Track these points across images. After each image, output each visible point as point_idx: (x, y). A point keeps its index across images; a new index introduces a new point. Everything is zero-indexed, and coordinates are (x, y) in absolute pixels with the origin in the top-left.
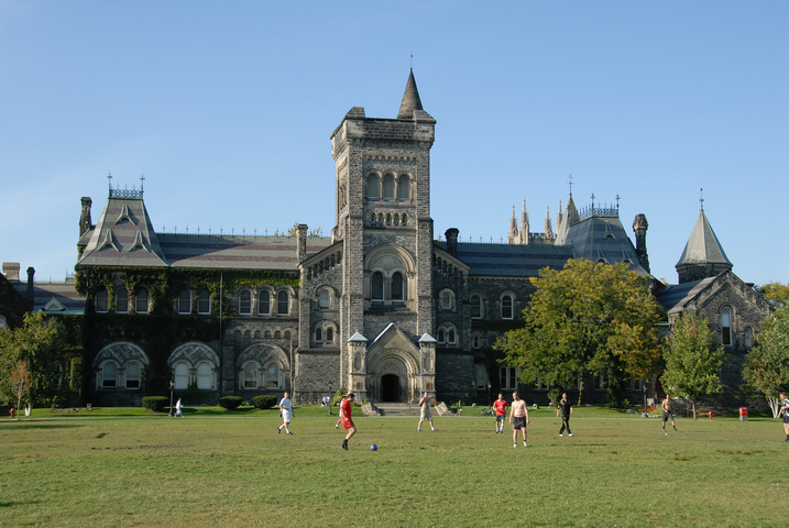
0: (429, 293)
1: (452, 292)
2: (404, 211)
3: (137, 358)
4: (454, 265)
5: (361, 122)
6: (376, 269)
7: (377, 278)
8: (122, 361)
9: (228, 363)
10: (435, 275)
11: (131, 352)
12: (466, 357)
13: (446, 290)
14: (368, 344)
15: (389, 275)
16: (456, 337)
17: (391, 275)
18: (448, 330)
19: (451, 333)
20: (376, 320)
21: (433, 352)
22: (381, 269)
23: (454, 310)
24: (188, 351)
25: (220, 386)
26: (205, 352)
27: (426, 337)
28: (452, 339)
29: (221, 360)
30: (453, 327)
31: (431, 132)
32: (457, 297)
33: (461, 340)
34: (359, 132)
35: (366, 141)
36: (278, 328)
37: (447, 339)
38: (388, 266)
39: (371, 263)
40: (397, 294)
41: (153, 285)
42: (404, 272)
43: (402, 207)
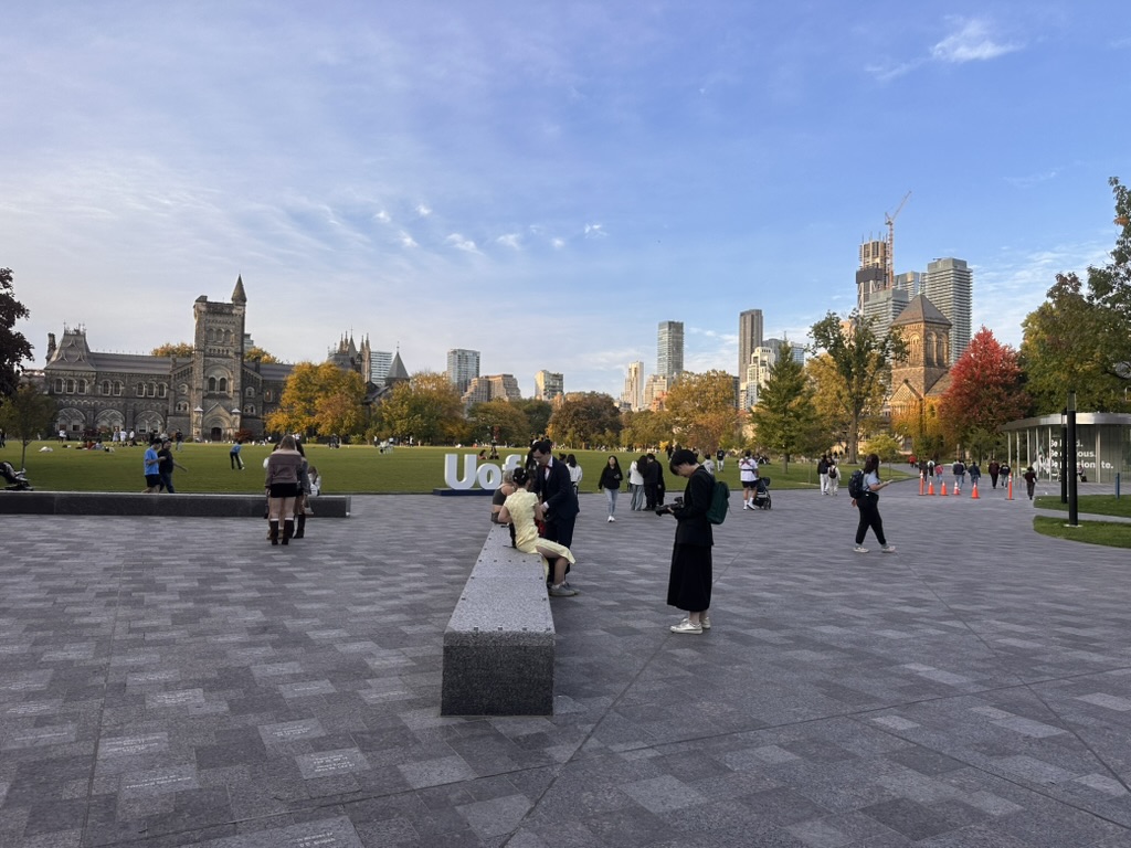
0: (239, 389)
1: (252, 389)
2: (227, 348)
3: (79, 416)
5: (204, 303)
6: (210, 376)
7: (212, 381)
8: (70, 417)
9: (131, 420)
10: (243, 380)
11: (75, 413)
12: (259, 420)
14: (204, 413)
16: (254, 411)
17: (219, 379)
18: (250, 407)
21: (239, 417)
23: (254, 398)
24: (108, 414)
26: (118, 414)
27: (236, 410)
28: (252, 411)
29: (127, 418)
30: (253, 405)
32: (255, 391)
33: (257, 412)
34: (203, 309)
35: (208, 313)
36: (158, 403)
37: (248, 412)
38: (218, 375)
39: (210, 373)
40: (222, 389)
41: (88, 380)
42: (226, 378)
43: (227, 346)
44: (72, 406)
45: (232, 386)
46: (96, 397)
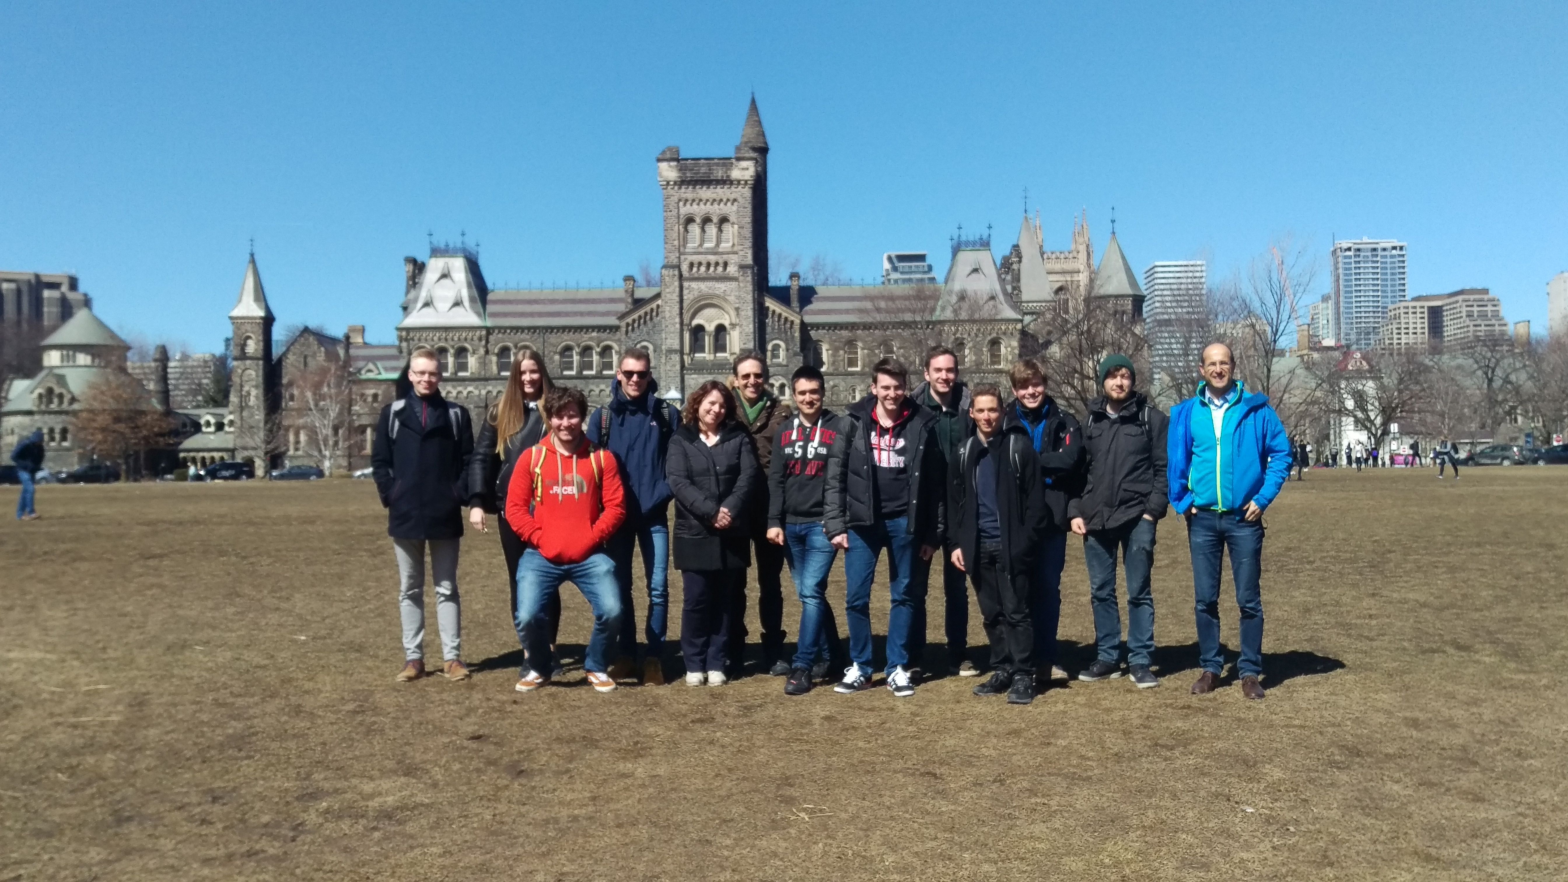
1: (782, 344)
4: (784, 314)
6: (695, 322)
7: (699, 330)
10: (759, 325)
13: (775, 342)
15: (710, 327)
20: (695, 376)
22: (702, 323)
32: (787, 350)
34: (672, 174)
35: (679, 183)
38: (710, 319)
39: (694, 316)
40: (719, 348)
41: (471, 345)
42: (727, 323)
43: (722, 253)
45: (737, 339)
46: (488, 379)
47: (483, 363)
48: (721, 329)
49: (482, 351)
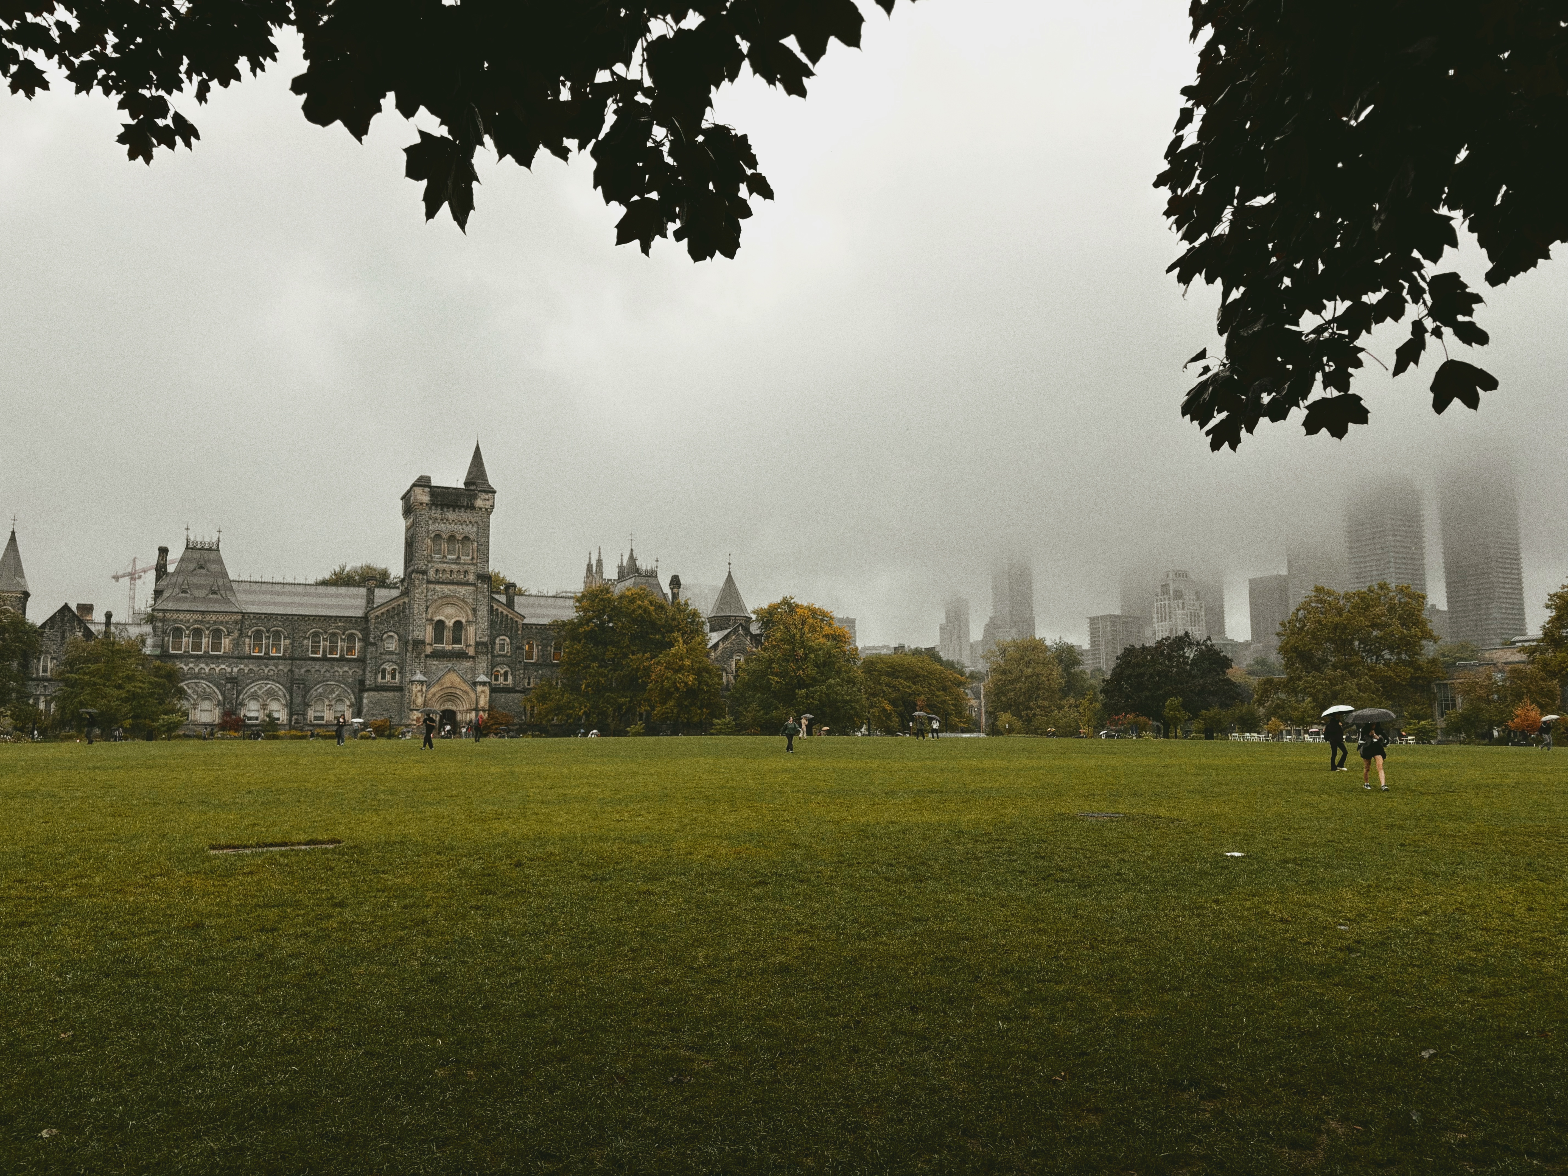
0: (485, 639)
1: (507, 639)
2: (466, 567)
3: (210, 694)
4: (509, 616)
5: (427, 489)
6: (437, 618)
7: (440, 626)
8: (195, 697)
9: (298, 700)
10: (492, 623)
11: (204, 689)
12: (517, 695)
13: (502, 637)
14: (429, 683)
15: (450, 623)
16: (510, 678)
17: (451, 624)
18: (502, 672)
19: (506, 674)
20: (436, 663)
21: (487, 689)
22: (443, 618)
23: (509, 654)
24: (260, 689)
25: (290, 720)
26: (277, 689)
27: (481, 678)
28: (506, 679)
29: (291, 696)
30: (507, 669)
31: (491, 501)
32: (511, 643)
33: (514, 680)
34: (427, 498)
35: (432, 505)
36: (346, 669)
37: (501, 679)
38: (449, 615)
39: (434, 613)
40: (457, 640)
41: (227, 628)
42: (464, 621)
43: (465, 564)
44: (198, 676)
45: (471, 634)
46: (241, 658)
47: (237, 644)
48: (458, 624)
49: (236, 634)
